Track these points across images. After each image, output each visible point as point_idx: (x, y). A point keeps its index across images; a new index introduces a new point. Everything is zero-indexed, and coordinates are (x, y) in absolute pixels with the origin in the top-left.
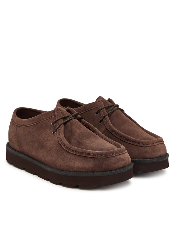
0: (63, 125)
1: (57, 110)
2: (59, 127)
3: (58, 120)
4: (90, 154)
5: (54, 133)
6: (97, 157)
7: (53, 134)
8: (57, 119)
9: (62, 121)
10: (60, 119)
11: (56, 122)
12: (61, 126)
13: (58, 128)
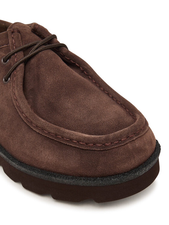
0: (22, 65)
1: (13, 32)
2: (15, 69)
3: (13, 54)
4: (71, 140)
5: (6, 80)
6: (86, 148)
7: (5, 82)
8: (12, 51)
9: (21, 57)
10: (17, 52)
11: (9, 58)
12: (18, 69)
13: (12, 72)
